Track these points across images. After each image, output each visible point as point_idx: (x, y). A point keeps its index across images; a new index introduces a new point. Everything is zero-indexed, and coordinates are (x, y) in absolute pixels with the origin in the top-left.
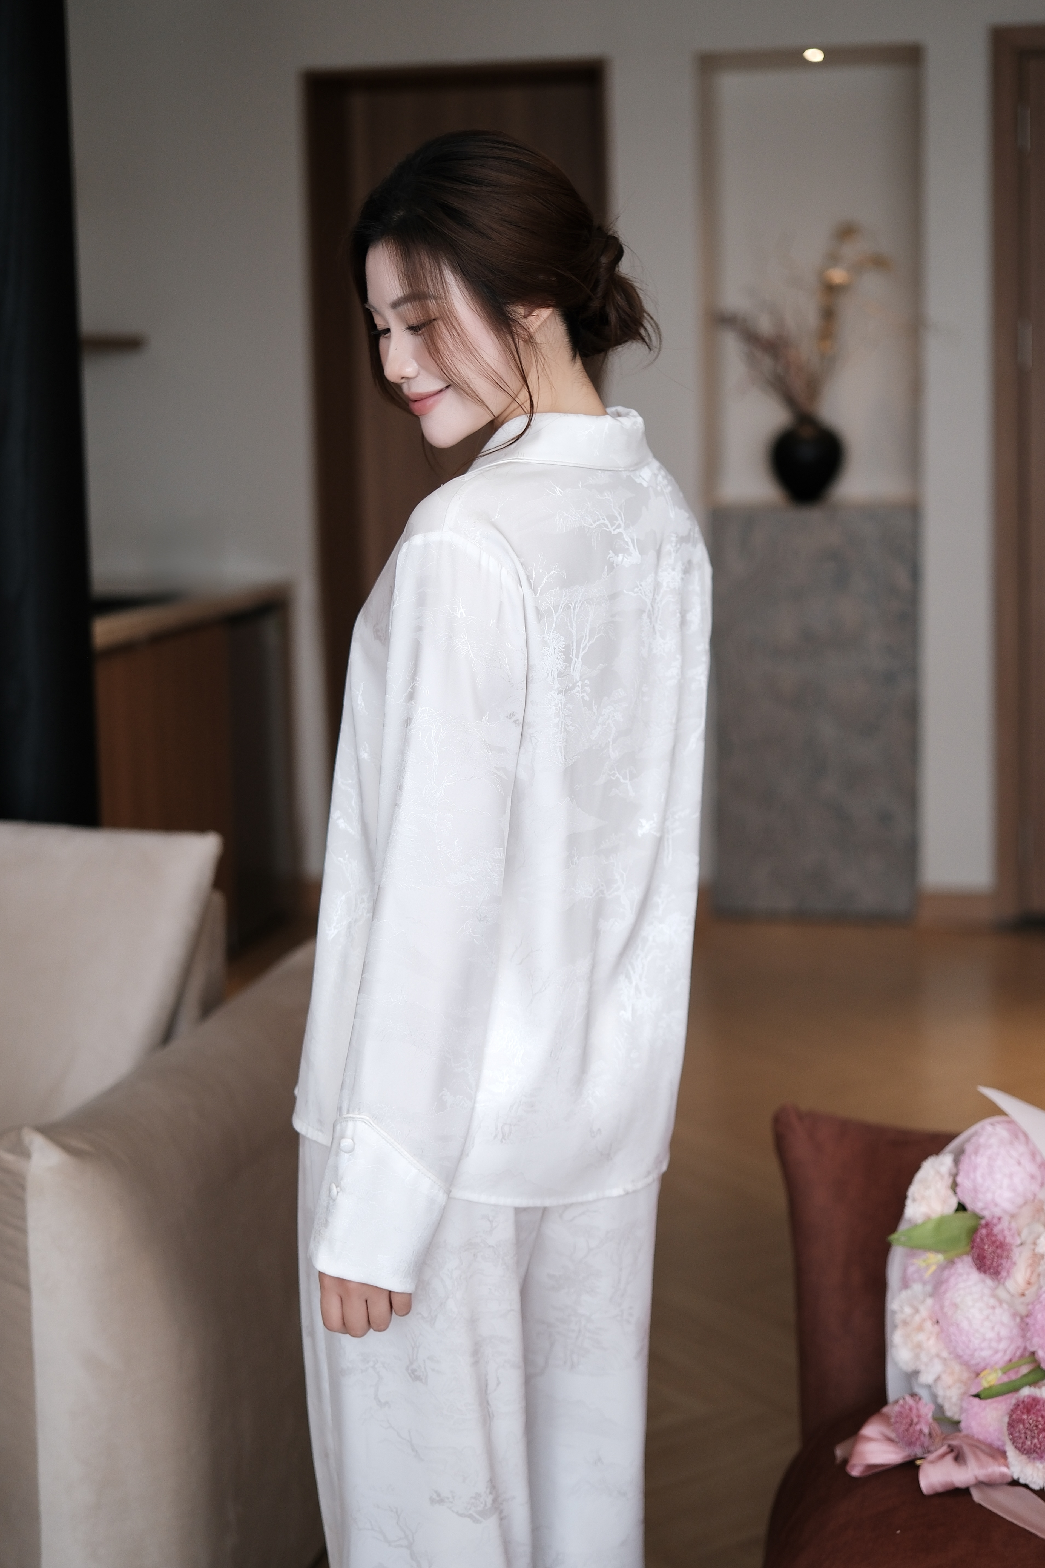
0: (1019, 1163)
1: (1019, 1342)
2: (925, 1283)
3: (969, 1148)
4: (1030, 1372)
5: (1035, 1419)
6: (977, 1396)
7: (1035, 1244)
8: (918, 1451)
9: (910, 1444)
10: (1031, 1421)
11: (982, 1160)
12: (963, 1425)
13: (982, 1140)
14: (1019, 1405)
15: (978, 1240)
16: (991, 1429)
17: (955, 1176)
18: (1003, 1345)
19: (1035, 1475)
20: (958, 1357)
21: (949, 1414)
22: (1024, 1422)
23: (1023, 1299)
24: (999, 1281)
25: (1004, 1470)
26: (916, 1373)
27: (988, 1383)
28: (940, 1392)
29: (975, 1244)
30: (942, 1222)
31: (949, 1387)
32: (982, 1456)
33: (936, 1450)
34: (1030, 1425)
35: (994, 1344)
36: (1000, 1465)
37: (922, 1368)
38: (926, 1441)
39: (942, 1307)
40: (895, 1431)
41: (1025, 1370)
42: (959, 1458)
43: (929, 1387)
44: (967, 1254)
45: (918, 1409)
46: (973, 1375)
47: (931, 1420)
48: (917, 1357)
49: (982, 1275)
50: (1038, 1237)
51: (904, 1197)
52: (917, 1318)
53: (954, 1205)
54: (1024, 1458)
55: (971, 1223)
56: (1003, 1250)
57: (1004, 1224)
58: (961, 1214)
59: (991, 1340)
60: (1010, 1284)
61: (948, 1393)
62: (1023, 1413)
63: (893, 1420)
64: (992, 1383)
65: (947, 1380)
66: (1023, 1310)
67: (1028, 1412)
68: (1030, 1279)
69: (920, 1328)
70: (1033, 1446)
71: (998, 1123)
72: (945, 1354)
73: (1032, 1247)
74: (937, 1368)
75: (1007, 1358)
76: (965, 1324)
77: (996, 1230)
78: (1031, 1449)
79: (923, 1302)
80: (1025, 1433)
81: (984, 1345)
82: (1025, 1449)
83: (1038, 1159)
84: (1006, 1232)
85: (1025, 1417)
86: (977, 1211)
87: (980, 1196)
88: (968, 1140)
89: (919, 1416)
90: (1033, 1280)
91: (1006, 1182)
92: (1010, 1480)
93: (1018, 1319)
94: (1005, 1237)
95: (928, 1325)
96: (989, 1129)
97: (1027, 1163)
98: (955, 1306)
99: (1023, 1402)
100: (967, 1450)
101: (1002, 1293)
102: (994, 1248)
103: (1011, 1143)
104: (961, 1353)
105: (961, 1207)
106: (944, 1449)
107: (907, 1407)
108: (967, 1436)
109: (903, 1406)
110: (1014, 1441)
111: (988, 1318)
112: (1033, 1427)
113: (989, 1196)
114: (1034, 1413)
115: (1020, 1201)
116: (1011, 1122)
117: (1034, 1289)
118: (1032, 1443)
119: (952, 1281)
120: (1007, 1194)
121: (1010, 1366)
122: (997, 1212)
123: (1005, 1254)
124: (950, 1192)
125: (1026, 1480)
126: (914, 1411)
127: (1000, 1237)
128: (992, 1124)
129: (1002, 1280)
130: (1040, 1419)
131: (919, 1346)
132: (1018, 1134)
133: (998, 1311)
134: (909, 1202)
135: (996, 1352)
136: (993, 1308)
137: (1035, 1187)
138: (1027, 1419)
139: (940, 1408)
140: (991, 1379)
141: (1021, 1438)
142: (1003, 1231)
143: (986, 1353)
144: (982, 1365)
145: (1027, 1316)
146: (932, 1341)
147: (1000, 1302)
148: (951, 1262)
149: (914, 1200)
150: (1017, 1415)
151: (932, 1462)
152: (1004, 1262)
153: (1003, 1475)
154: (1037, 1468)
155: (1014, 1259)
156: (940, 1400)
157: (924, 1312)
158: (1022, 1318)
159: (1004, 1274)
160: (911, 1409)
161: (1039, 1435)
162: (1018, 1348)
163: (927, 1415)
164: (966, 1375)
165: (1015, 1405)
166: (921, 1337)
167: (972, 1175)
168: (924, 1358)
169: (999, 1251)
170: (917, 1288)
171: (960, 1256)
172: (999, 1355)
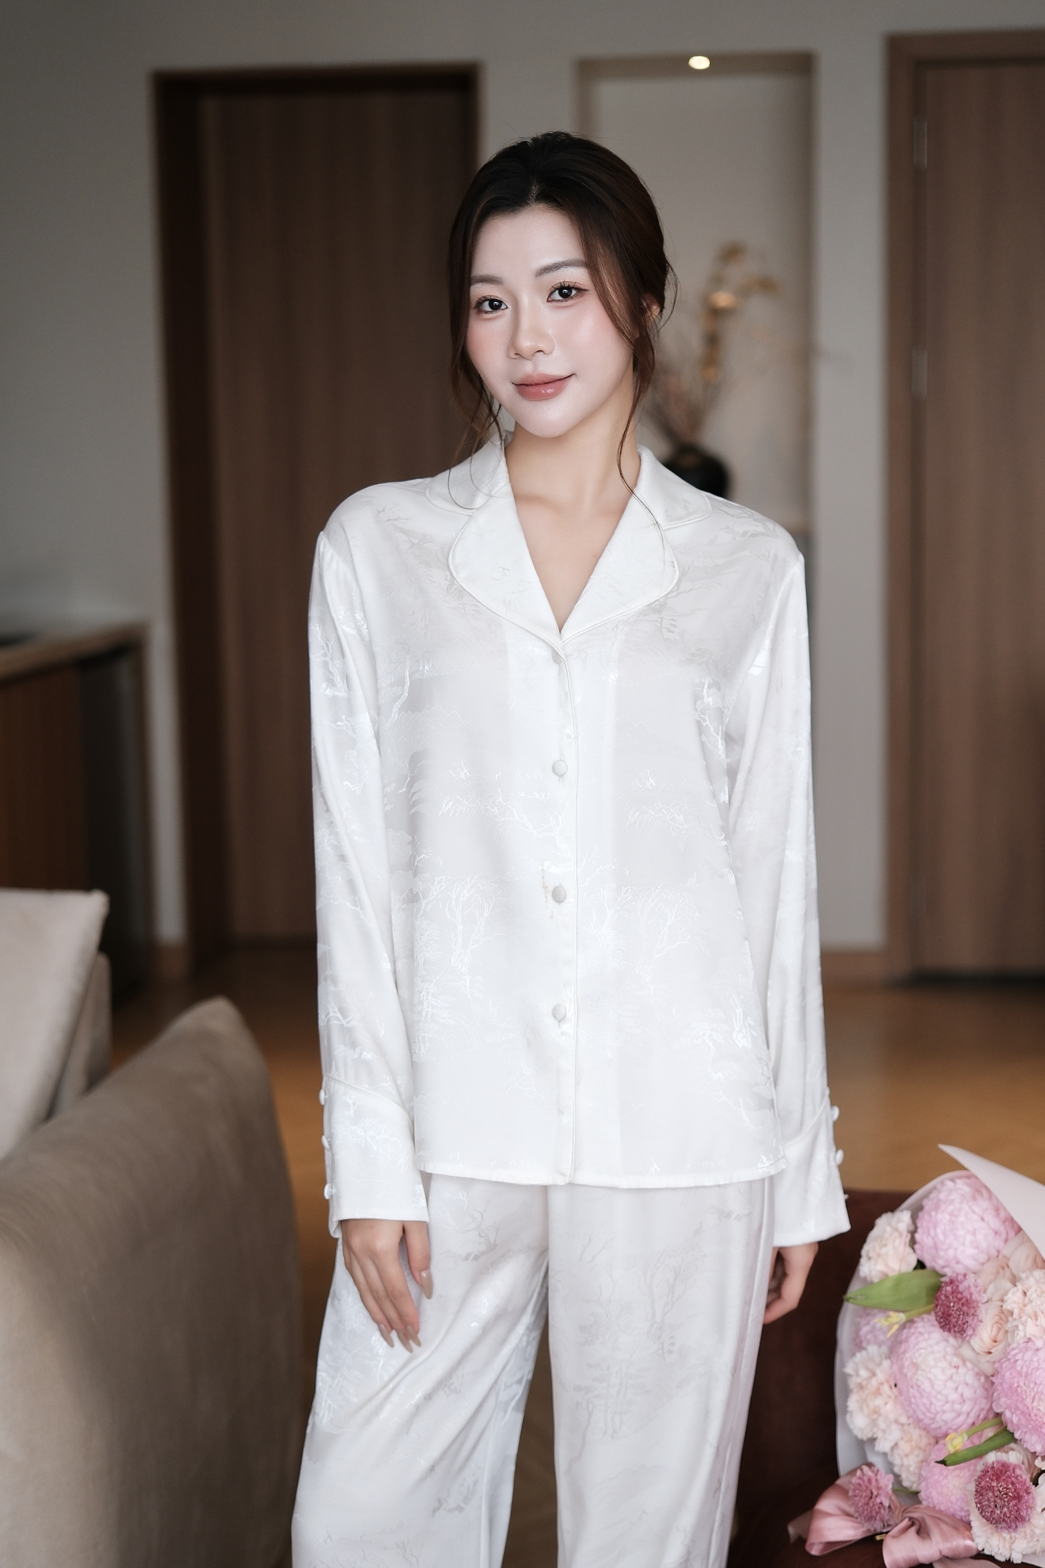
0: (983, 1219)
1: (984, 1404)
2: (880, 1345)
3: (928, 1204)
4: (995, 1436)
5: (1005, 1486)
6: (943, 1462)
7: (1002, 1300)
8: (878, 1526)
9: (870, 1518)
10: (1001, 1489)
11: (943, 1217)
12: (922, 1495)
13: (942, 1196)
14: (988, 1472)
15: (943, 1297)
16: (953, 1498)
17: (913, 1232)
18: (966, 1408)
19: (1001, 1546)
20: (918, 1422)
21: (906, 1484)
22: (993, 1489)
23: (989, 1357)
24: (963, 1339)
25: (969, 1543)
26: (872, 1440)
27: (954, 1447)
28: (897, 1461)
29: (940, 1302)
30: (901, 1279)
31: (907, 1456)
32: (945, 1527)
33: (896, 1525)
34: (1000, 1493)
35: (957, 1406)
36: (964, 1538)
37: (879, 1435)
38: (885, 1513)
39: (901, 1369)
40: (855, 1505)
41: (989, 1433)
42: (922, 1531)
43: (885, 1455)
44: (928, 1312)
45: (877, 1480)
46: (933, 1441)
47: (890, 1492)
48: (874, 1423)
49: (946, 1334)
50: (1006, 1294)
51: (858, 1256)
52: (874, 1382)
53: (914, 1263)
54: (989, 1527)
55: (932, 1280)
56: (969, 1308)
57: (971, 1280)
58: (920, 1272)
59: (954, 1402)
60: (975, 1342)
61: (906, 1462)
62: (992, 1480)
63: (851, 1493)
64: (958, 1448)
65: (904, 1447)
66: (989, 1370)
67: (998, 1480)
68: (996, 1338)
69: (878, 1392)
70: (1002, 1516)
71: (960, 1177)
72: (903, 1419)
73: (1000, 1303)
74: (895, 1434)
75: (970, 1421)
76: (926, 1386)
77: (961, 1288)
78: (1000, 1518)
79: (880, 1364)
80: (995, 1501)
81: (947, 1407)
82: (993, 1519)
83: (1002, 1214)
84: (973, 1289)
85: (994, 1484)
86: (938, 1268)
87: (942, 1253)
88: (926, 1196)
89: (879, 1488)
90: (1000, 1337)
91: (969, 1238)
92: (974, 1553)
93: (983, 1379)
94: (971, 1294)
95: (886, 1388)
96: (950, 1184)
97: (990, 1218)
98: (915, 1366)
99: (993, 1467)
100: (929, 1522)
101: (966, 1352)
102: (960, 1306)
103: (974, 1199)
104: (921, 1417)
105: (921, 1265)
106: (906, 1522)
107: (866, 1478)
108: (928, 1507)
109: (860, 1478)
110: (982, 1511)
111: (951, 1378)
112: (1002, 1495)
113: (951, 1253)
114: (1004, 1480)
115: (983, 1257)
116: (971, 1176)
117: (1000, 1347)
118: (1001, 1512)
119: (912, 1339)
120: (970, 1251)
121: (974, 1428)
122: (960, 1269)
123: (972, 1311)
124: (909, 1250)
125: (991, 1551)
126: (874, 1482)
127: (966, 1294)
128: (952, 1180)
129: (967, 1339)
130: (1010, 1486)
131: (876, 1411)
132: (980, 1189)
133: (962, 1370)
134: (863, 1261)
135: (959, 1415)
136: (957, 1367)
137: (999, 1243)
138: (997, 1486)
139: (897, 1478)
140: (957, 1443)
141: (990, 1506)
142: (969, 1287)
143: (948, 1416)
144: (944, 1429)
145: (993, 1376)
146: (890, 1406)
147: (964, 1361)
148: (910, 1322)
149: (869, 1258)
150: (987, 1482)
151: (894, 1537)
152: (969, 1319)
153: (968, 1548)
154: (1004, 1538)
155: (980, 1317)
156: (896, 1470)
157: (881, 1376)
158: (987, 1377)
159: (970, 1332)
160: (869, 1481)
161: (1009, 1504)
162: (982, 1410)
163: (886, 1486)
164: (924, 1441)
165: (982, 1471)
166: (879, 1402)
167: (932, 1232)
168: (882, 1424)
169: (965, 1308)
170: (872, 1349)
171: (919, 1315)
172: (962, 1418)
